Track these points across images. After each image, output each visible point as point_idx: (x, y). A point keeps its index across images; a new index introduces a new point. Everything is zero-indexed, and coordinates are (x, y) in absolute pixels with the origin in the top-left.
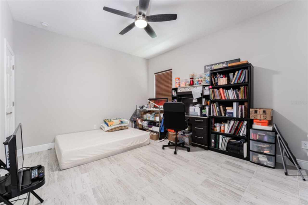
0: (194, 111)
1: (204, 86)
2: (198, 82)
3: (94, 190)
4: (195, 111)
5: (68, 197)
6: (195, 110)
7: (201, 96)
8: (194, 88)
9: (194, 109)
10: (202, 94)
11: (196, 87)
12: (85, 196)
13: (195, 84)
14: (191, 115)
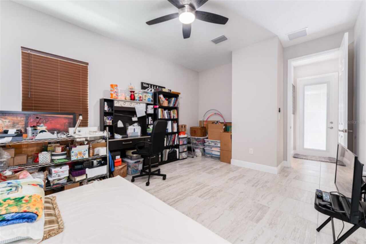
0: (134, 131)
1: (148, 104)
2: (139, 98)
3: (258, 221)
4: (136, 131)
5: (285, 238)
6: (136, 129)
7: (145, 114)
8: (137, 104)
9: (134, 129)
10: (146, 112)
11: (140, 104)
12: (270, 225)
13: (136, 100)
14: (131, 137)
